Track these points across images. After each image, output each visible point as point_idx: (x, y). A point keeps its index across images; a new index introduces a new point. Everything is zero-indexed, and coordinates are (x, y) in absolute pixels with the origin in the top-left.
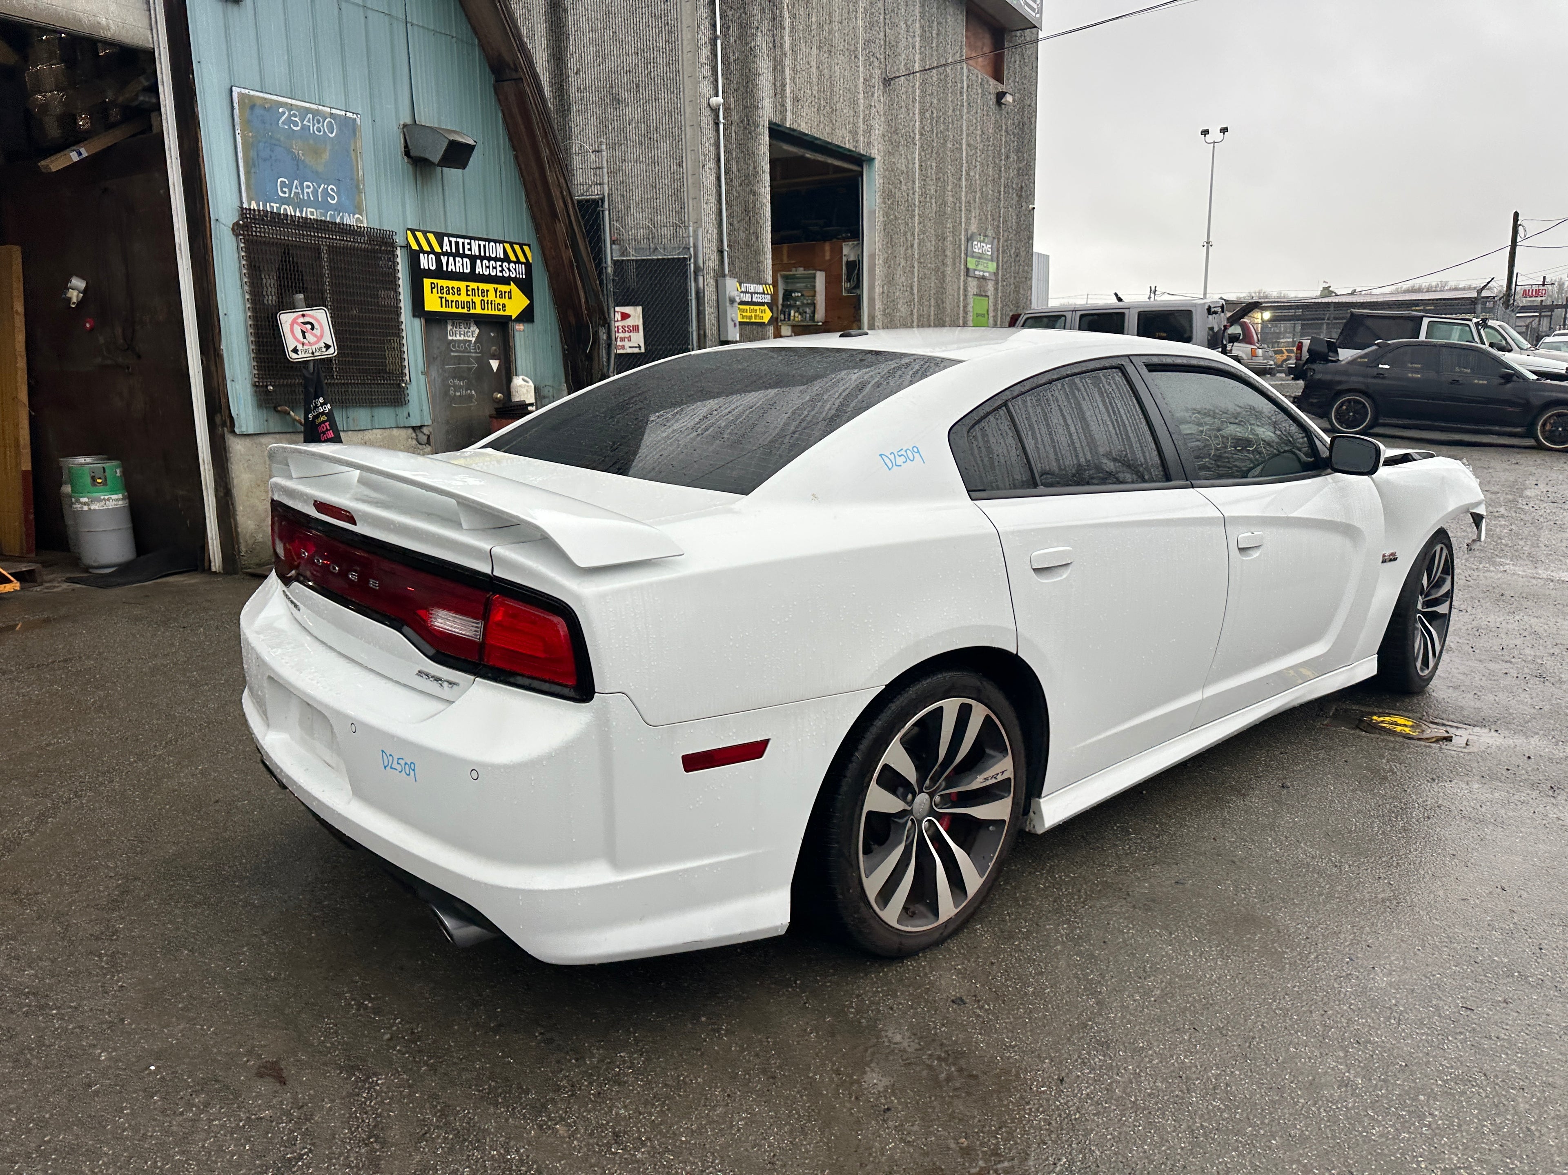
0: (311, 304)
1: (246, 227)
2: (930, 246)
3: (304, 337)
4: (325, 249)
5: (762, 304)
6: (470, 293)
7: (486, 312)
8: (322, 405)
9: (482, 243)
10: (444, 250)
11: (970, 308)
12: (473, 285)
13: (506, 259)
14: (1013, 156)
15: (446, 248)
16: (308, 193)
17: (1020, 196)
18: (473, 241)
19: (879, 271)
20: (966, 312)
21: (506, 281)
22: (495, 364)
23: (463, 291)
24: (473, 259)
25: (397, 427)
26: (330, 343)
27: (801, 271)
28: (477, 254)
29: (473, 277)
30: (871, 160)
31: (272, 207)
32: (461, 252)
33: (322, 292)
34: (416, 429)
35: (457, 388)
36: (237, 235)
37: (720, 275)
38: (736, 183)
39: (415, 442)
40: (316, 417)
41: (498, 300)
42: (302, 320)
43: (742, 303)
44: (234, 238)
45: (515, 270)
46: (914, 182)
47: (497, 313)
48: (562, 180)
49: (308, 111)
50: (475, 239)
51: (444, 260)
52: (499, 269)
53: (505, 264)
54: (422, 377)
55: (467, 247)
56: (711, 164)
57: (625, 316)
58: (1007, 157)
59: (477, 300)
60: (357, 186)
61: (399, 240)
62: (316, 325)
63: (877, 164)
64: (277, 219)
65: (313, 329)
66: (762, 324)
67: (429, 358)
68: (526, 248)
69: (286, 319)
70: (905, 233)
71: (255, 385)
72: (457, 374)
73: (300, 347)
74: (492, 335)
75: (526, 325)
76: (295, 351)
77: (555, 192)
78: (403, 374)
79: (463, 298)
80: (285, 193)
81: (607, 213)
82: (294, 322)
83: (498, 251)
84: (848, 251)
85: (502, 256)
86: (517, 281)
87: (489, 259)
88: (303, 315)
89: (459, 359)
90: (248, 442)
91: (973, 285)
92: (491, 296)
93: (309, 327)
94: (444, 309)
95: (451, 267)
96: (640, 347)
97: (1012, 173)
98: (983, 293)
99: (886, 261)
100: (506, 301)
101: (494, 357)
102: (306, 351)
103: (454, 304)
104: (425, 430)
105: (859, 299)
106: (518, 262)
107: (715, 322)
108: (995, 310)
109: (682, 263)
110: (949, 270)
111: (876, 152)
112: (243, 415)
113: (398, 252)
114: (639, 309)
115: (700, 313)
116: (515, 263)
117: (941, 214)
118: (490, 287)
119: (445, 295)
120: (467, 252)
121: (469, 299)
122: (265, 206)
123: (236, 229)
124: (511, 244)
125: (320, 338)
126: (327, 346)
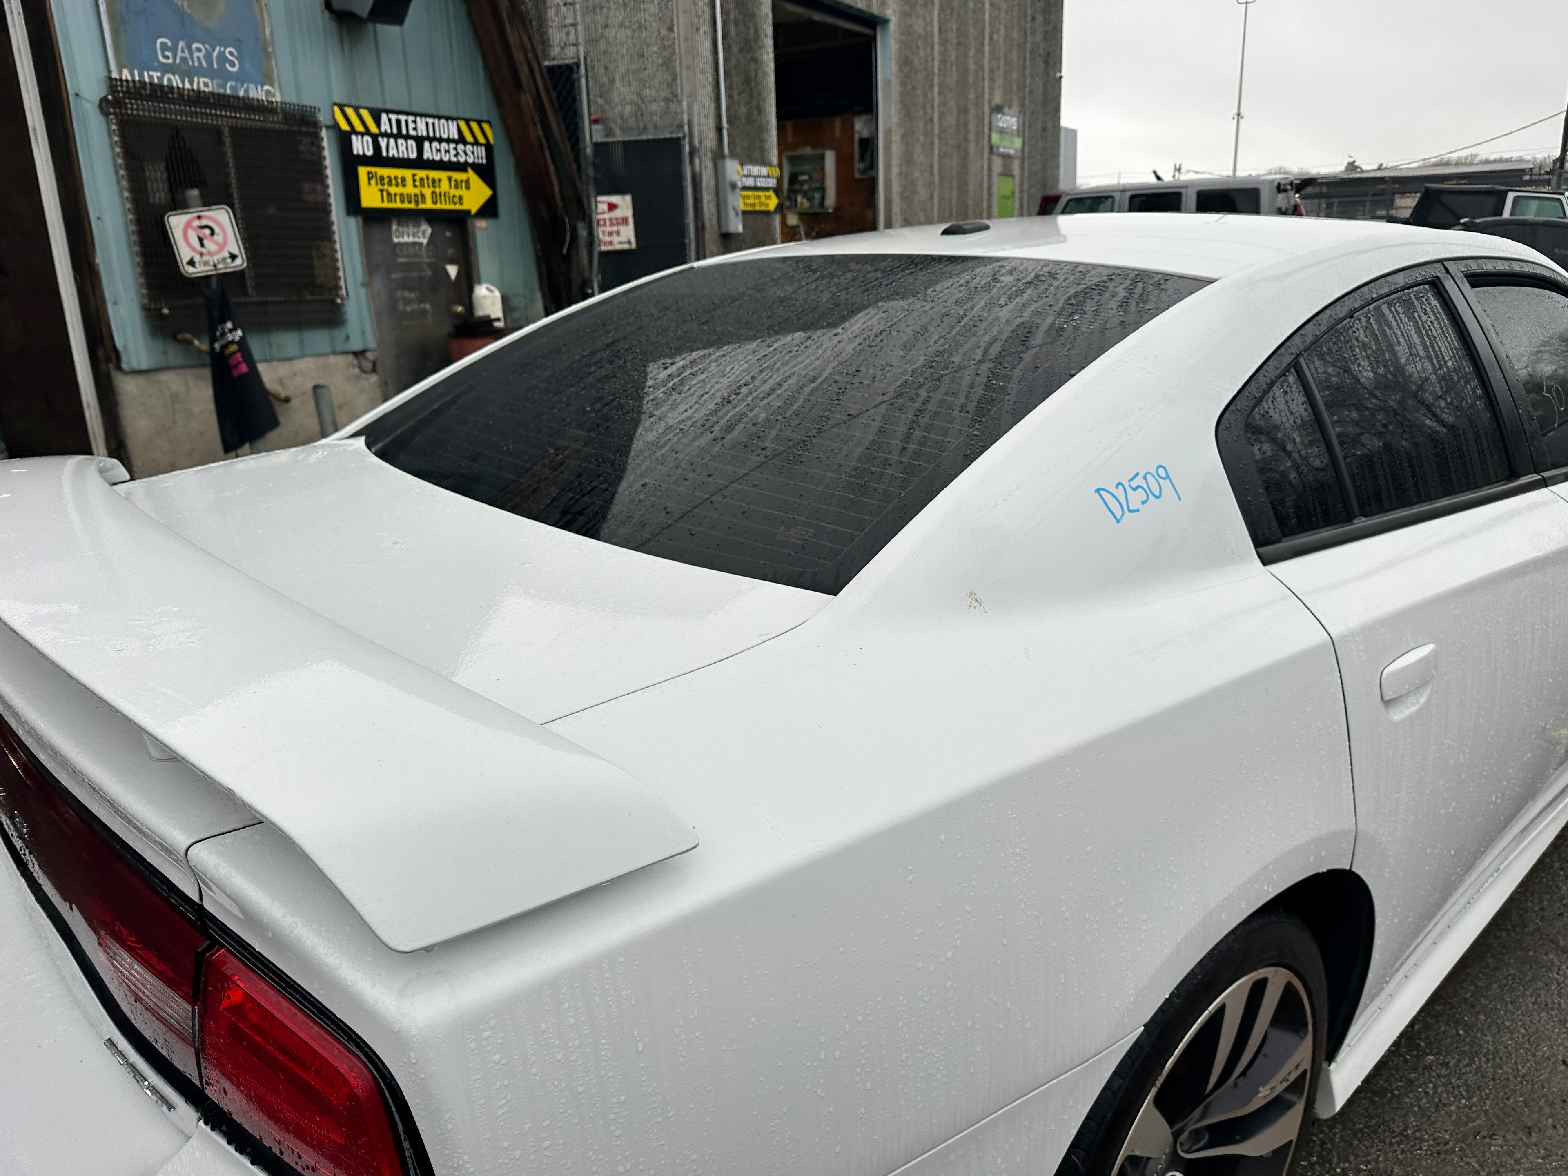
0: (208, 202)
1: (117, 103)
2: (951, 120)
3: (202, 245)
4: (226, 131)
5: (766, 189)
6: (417, 183)
7: (438, 206)
8: (231, 331)
9: (430, 121)
10: (383, 130)
11: (994, 190)
12: (421, 174)
13: (462, 140)
14: (1040, 18)
15: (385, 127)
16: (198, 58)
17: (1047, 63)
18: (418, 119)
19: (896, 149)
20: (990, 194)
21: (461, 167)
22: (452, 271)
23: (409, 181)
24: (420, 141)
25: (335, 353)
26: (236, 251)
27: (808, 150)
28: (425, 134)
29: (420, 163)
30: (885, 22)
31: (151, 77)
32: (404, 132)
33: (227, 186)
34: (359, 354)
35: (407, 302)
36: (106, 114)
37: (718, 156)
38: (735, 49)
39: (357, 371)
40: (224, 347)
41: (453, 192)
42: (197, 223)
43: (745, 188)
44: (102, 119)
45: (473, 153)
46: (933, 47)
47: (452, 207)
48: (526, 40)
50: (422, 115)
51: (383, 142)
52: (453, 152)
53: (460, 147)
54: (363, 291)
55: (411, 125)
56: (706, 28)
57: (612, 207)
58: (1033, 19)
59: (427, 192)
60: (265, 49)
61: (323, 118)
62: (217, 229)
63: (892, 26)
64: (159, 93)
65: (212, 234)
66: (767, 213)
67: (371, 266)
68: (486, 126)
69: (177, 222)
70: (924, 106)
71: (145, 309)
72: (406, 285)
73: (197, 258)
74: (448, 234)
75: (489, 221)
76: (191, 263)
77: (518, 55)
78: (337, 288)
79: (410, 189)
80: (167, 57)
81: (583, 81)
82: (188, 225)
83: (450, 130)
84: (860, 126)
85: (456, 137)
86: (476, 167)
87: (440, 140)
88: (199, 217)
89: (408, 266)
90: (141, 380)
91: (998, 165)
92: (445, 186)
93: (207, 232)
94: (386, 205)
95: (393, 152)
96: (629, 242)
97: (1039, 37)
98: (1007, 173)
99: (904, 137)
100: (462, 192)
101: (452, 262)
102: (206, 263)
103: (398, 198)
104: (370, 355)
105: (872, 183)
106: (476, 143)
107: (714, 211)
108: (1022, 192)
109: (674, 144)
110: (972, 147)
111: (891, 12)
112: (131, 347)
113: (324, 133)
114: (628, 198)
115: (697, 201)
116: (472, 144)
117: (962, 83)
118: (442, 175)
119: (386, 187)
120: (412, 132)
121: (417, 191)
122: (141, 75)
123: (104, 105)
124: (467, 121)
125: (222, 246)
126: (233, 256)
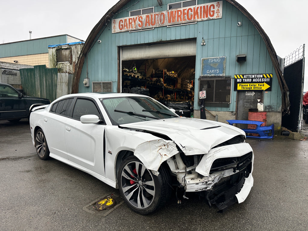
4: (215, 81)
7: (255, 89)
9: (256, 75)
12: (252, 84)
15: (245, 77)
16: (213, 72)
18: (253, 75)
21: (263, 82)
24: (252, 79)
25: (227, 111)
28: (254, 77)
29: (252, 82)
31: (205, 75)
32: (249, 77)
33: (214, 88)
34: (232, 112)
35: (247, 105)
36: (199, 80)
41: (259, 87)
42: (202, 93)
45: (266, 80)
47: (258, 89)
49: (214, 58)
51: (244, 80)
52: (260, 80)
53: (263, 79)
54: (235, 103)
55: (251, 76)
59: (253, 87)
60: (224, 69)
61: (232, 77)
64: (206, 77)
68: (271, 75)
71: (198, 103)
72: (247, 102)
74: (258, 94)
75: (269, 92)
79: (249, 86)
80: (208, 72)
85: (262, 77)
86: (266, 82)
87: (258, 78)
89: (248, 99)
92: (257, 86)
94: (243, 89)
95: (246, 81)
100: (262, 87)
101: (259, 99)
102: (202, 97)
104: (234, 112)
106: (267, 78)
112: (195, 107)
113: (232, 79)
116: (266, 78)
118: (257, 84)
119: (243, 87)
120: (251, 77)
121: (250, 87)
124: (266, 75)
125: (204, 95)
126: (205, 97)
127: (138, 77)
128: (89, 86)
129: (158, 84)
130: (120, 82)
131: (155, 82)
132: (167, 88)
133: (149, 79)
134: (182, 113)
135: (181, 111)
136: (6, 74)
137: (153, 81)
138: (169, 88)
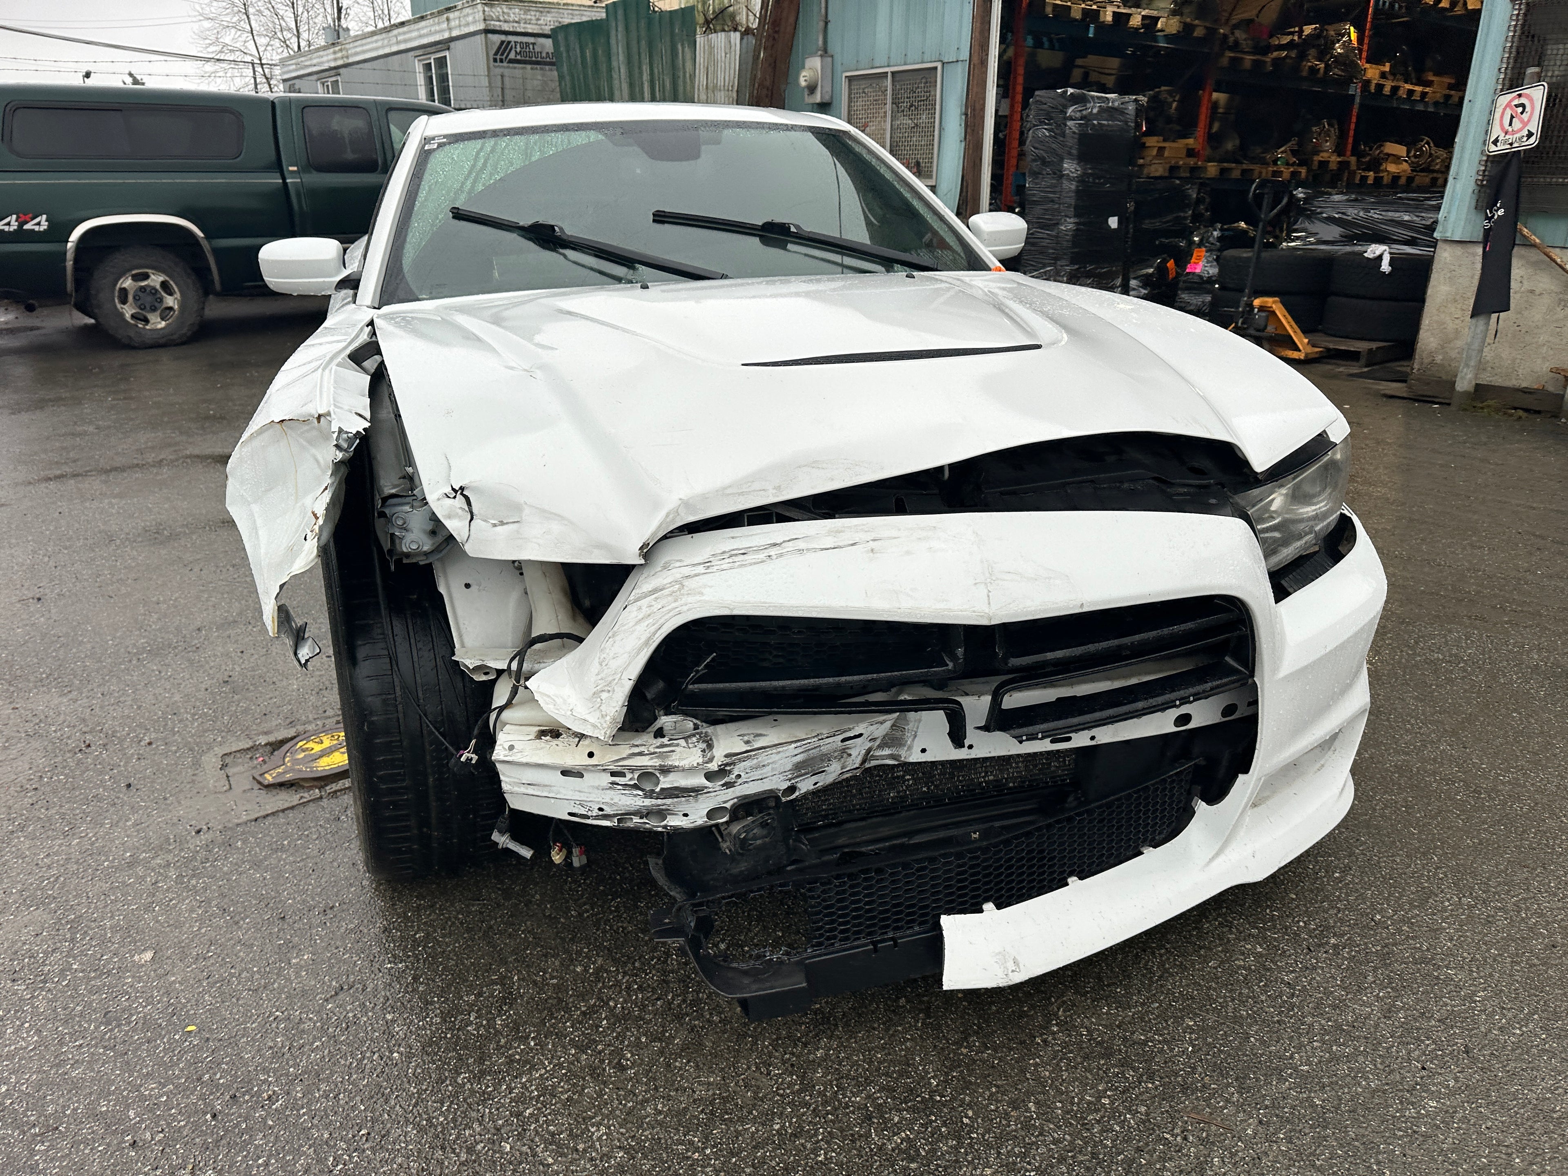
3: (1510, 125)
26: (1534, 131)
42: (1516, 102)
62: (1528, 109)
65: (1522, 113)
69: (1502, 102)
71: (1478, 184)
73: (1501, 137)
76: (1495, 142)
82: (1508, 105)
88: (1522, 95)
93: (1520, 109)
102: (1506, 142)
125: (1525, 124)
126: (1530, 135)
127: (1150, 22)
128: (827, 99)
129: (1313, 70)
130: (984, 63)
131: (1293, 54)
132: (1387, 90)
133: (1240, 35)
134: (1385, 267)
135: (1374, 250)
136: (511, 61)
137: (1281, 47)
138: (1402, 93)
